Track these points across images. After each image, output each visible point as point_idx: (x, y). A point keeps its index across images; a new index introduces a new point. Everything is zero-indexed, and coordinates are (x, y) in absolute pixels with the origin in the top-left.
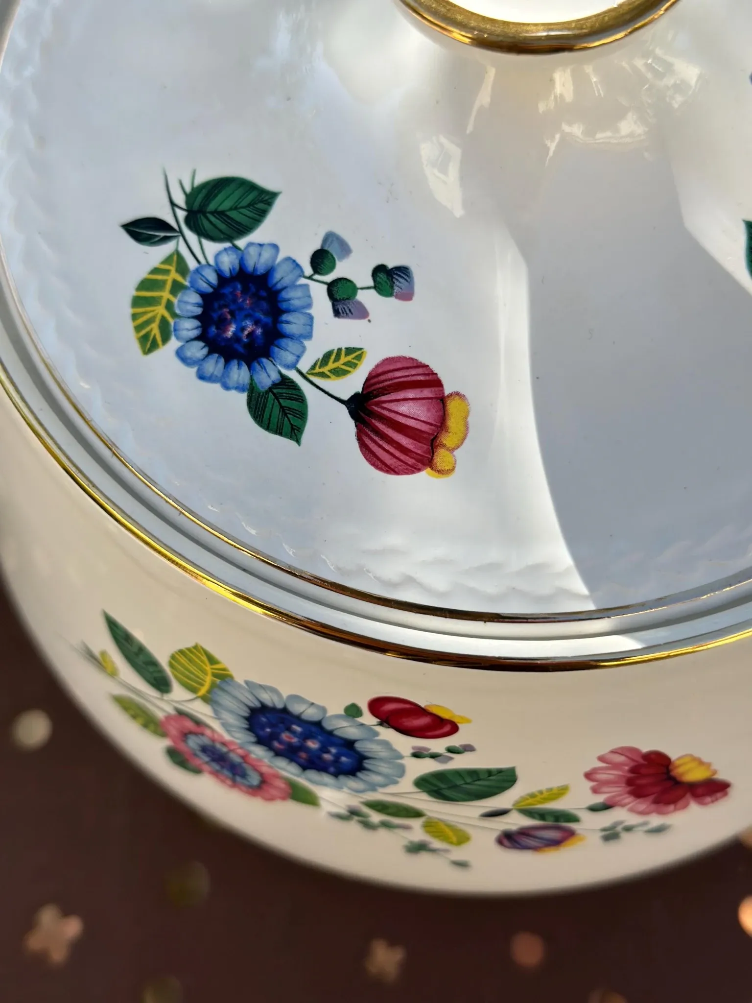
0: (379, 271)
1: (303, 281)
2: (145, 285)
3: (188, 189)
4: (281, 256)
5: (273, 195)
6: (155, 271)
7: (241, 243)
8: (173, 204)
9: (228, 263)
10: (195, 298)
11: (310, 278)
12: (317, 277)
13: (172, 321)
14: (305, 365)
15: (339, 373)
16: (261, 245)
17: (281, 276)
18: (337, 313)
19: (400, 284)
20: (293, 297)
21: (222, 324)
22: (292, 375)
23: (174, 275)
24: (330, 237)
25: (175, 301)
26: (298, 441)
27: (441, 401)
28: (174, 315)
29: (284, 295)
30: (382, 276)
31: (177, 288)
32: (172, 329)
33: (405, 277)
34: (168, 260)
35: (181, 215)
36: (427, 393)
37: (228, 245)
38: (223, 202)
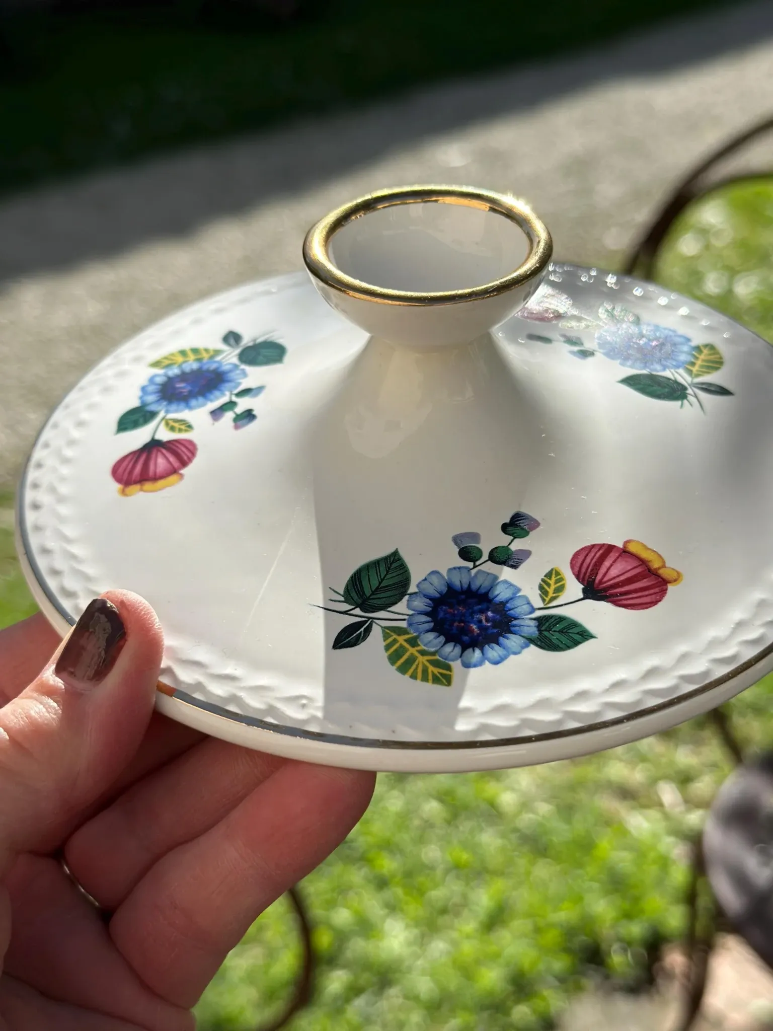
0: (505, 528)
1: (474, 572)
2: (393, 659)
3: (342, 599)
4: (445, 574)
5: (396, 553)
6: (387, 648)
7: (413, 589)
8: (345, 613)
9: (420, 604)
10: (431, 636)
11: (475, 567)
12: (478, 563)
13: (437, 657)
14: (537, 602)
15: (560, 589)
16: (425, 579)
17: (457, 581)
18: (514, 567)
19: (523, 524)
20: (480, 583)
21: (466, 631)
22: (538, 614)
23: (401, 639)
24: (456, 540)
25: (422, 647)
26: (592, 637)
27: (624, 552)
28: (433, 654)
29: (474, 587)
30: (510, 529)
31: (413, 642)
32: (444, 660)
33: (522, 518)
34: (386, 637)
35: (358, 611)
36: (613, 555)
37: (407, 597)
38: (370, 584)
